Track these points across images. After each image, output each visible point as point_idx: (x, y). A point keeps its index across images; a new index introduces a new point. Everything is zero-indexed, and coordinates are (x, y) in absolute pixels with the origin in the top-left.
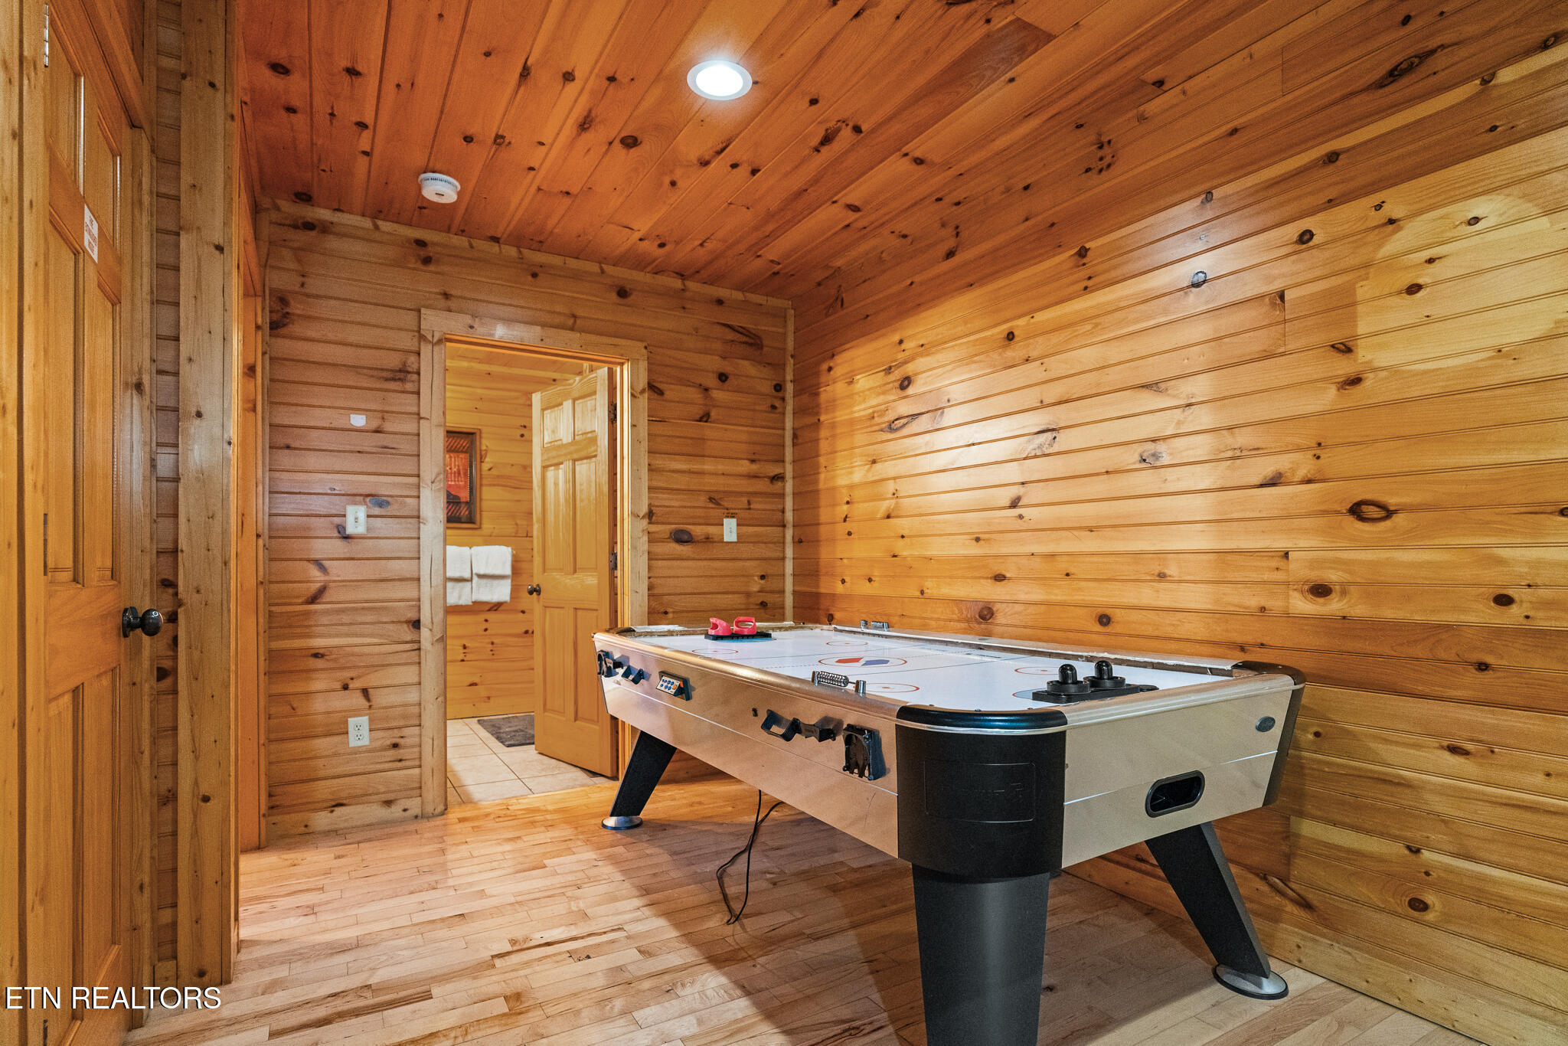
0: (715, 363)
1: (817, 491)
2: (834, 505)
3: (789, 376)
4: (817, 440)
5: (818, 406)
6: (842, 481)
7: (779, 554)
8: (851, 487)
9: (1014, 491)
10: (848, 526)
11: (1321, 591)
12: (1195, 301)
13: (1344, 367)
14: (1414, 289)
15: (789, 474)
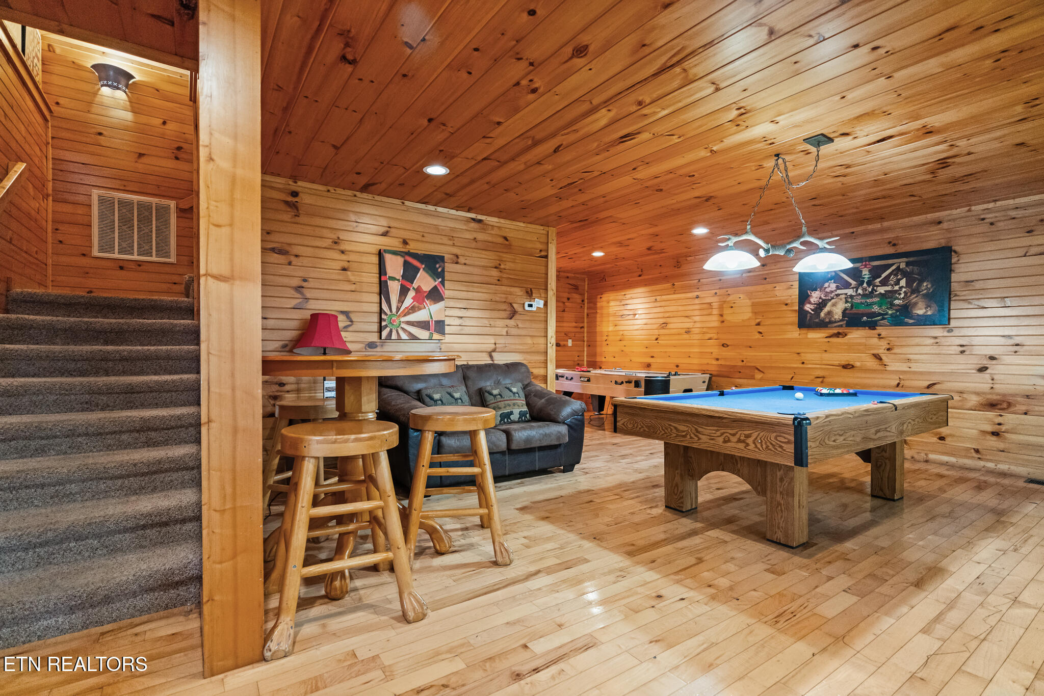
0: (566, 295)
1: (596, 332)
2: (602, 336)
3: (586, 297)
4: (596, 317)
5: (596, 308)
6: (605, 329)
7: (582, 350)
8: (608, 332)
9: (657, 337)
10: (607, 342)
11: (717, 359)
12: (697, 301)
13: (721, 319)
14: (732, 307)
15: (586, 326)
